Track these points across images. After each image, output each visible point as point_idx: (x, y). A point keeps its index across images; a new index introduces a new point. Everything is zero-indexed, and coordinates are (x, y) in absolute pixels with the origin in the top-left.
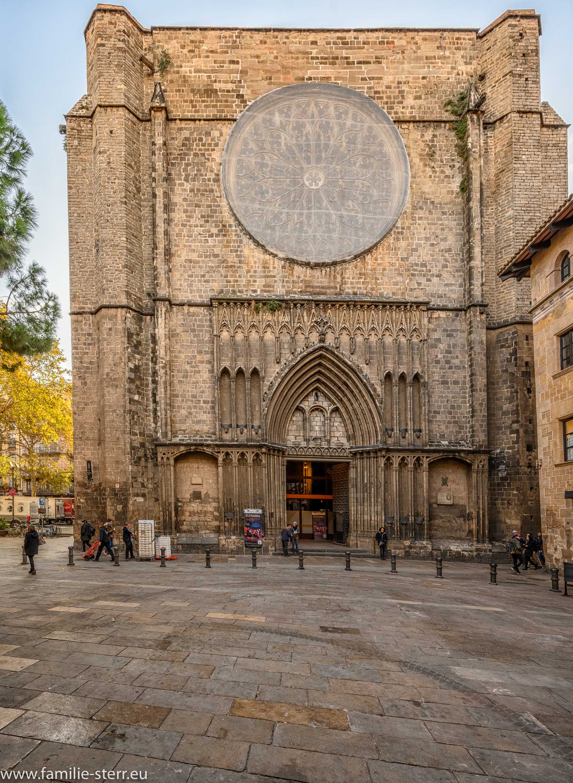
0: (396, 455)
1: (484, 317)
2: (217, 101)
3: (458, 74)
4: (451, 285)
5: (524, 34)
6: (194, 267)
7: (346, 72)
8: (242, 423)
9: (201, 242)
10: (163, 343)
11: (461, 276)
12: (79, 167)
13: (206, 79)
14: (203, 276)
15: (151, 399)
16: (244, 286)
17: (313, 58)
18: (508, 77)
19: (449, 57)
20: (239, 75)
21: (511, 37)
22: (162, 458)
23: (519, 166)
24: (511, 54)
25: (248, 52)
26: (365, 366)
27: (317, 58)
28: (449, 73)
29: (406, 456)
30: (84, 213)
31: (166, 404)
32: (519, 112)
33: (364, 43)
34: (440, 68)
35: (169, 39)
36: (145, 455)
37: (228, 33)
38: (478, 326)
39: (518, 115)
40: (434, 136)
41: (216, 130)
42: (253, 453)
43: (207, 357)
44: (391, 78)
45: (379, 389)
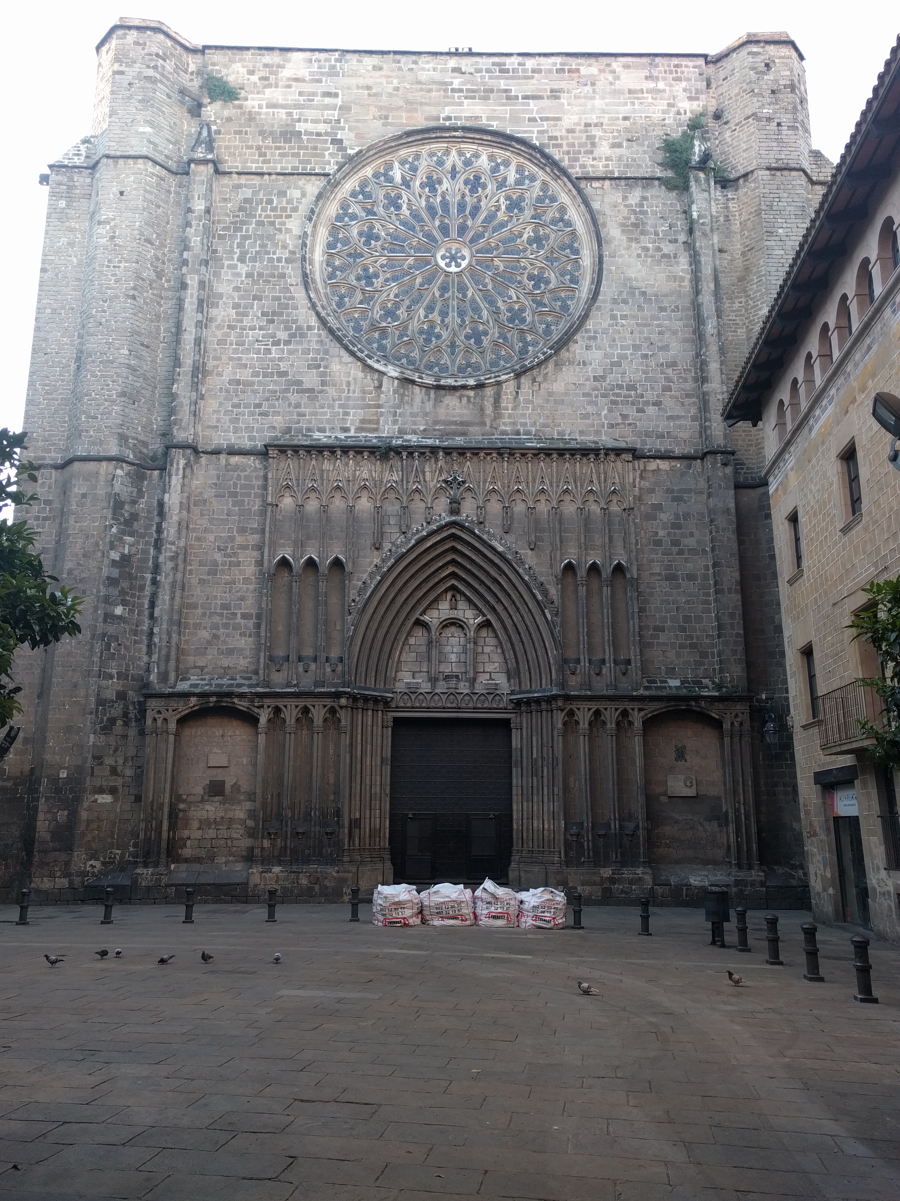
0: (586, 705)
1: (729, 470)
2: (300, 148)
3: (679, 113)
4: (678, 417)
5: (771, 65)
6: (243, 392)
7: (506, 111)
8: (308, 652)
9: (258, 352)
10: (175, 518)
11: (694, 403)
12: (64, 240)
13: (284, 117)
14: (259, 406)
15: (146, 613)
16: (328, 421)
17: (453, 90)
18: (751, 120)
19: (664, 91)
20: (336, 113)
21: (753, 69)
22: (155, 719)
23: (773, 243)
24: (753, 91)
25: (353, 81)
26: (529, 552)
27: (461, 91)
28: (664, 112)
29: (601, 707)
30: (63, 308)
31: (171, 621)
32: (768, 169)
33: (534, 71)
34: (650, 105)
35: (230, 61)
36: (125, 714)
37: (323, 56)
38: (720, 485)
39: (768, 172)
40: (644, 198)
41: (296, 188)
42: (325, 706)
43: (254, 539)
44: (575, 118)
45: (553, 591)
